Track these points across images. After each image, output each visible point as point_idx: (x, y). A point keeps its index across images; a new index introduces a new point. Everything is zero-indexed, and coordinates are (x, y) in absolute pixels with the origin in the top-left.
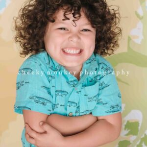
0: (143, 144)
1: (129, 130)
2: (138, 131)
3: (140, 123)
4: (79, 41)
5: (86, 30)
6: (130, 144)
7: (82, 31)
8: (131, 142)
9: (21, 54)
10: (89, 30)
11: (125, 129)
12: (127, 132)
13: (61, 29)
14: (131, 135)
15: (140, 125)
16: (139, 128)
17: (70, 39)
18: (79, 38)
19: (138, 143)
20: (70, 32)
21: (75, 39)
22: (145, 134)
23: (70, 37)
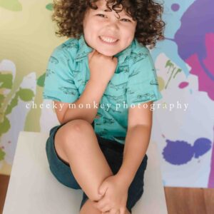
1: (2, 83)
4: (117, 31)
5: (126, 20)
7: (122, 20)
8: (5, 96)
9: (56, 33)
10: (129, 21)
13: (100, 15)
14: (4, 88)
20: (109, 21)
21: (113, 29)
23: (108, 26)
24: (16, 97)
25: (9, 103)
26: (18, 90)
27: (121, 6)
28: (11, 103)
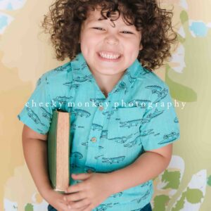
0: (185, 200)
1: (168, 182)
2: (179, 183)
3: (182, 173)
6: (169, 199)
8: (170, 197)
11: (162, 180)
12: (164, 184)
14: (170, 189)
15: (182, 176)
16: (180, 179)
17: (107, 41)
18: (117, 40)
19: (179, 199)
22: (188, 188)
24: (183, 198)
25: (174, 206)
26: (186, 190)
27: (117, 12)
28: (176, 205)
